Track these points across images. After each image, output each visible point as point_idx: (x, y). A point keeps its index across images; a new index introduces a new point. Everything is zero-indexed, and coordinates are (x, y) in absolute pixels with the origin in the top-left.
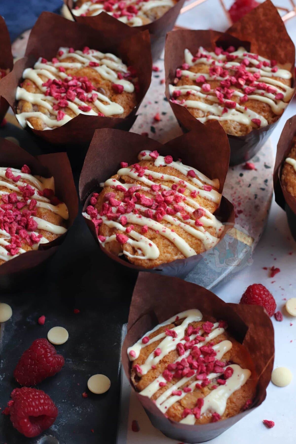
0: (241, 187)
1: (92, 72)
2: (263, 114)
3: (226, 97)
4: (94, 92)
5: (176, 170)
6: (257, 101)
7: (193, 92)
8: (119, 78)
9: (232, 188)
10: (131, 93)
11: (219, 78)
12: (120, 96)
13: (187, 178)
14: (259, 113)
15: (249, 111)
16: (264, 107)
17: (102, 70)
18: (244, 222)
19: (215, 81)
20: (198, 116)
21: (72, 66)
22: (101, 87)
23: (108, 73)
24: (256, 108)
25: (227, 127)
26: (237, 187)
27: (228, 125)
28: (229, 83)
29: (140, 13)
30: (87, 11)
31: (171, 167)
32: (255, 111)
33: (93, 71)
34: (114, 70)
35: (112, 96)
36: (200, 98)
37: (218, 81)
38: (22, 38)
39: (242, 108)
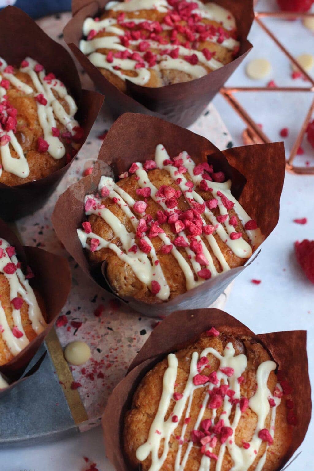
0: (130, 346)
1: (32, 108)
2: (171, 282)
3: (149, 232)
4: (11, 134)
5: (8, 286)
6: (176, 261)
7: (122, 202)
8: (55, 133)
9: (120, 341)
10: (55, 160)
11: (163, 204)
12: (38, 156)
13: (9, 304)
14: (168, 278)
15: (159, 268)
16: (177, 275)
17: (44, 112)
18: (95, 391)
19: (157, 204)
20: (103, 235)
21: (20, 87)
22: (24, 133)
23: (48, 120)
24: (168, 270)
25: (118, 271)
26: (126, 343)
27: (122, 269)
28: (165, 217)
29: (156, 67)
30: (102, 30)
31: (7, 279)
32: (165, 273)
33: (34, 107)
34: (57, 119)
35: (31, 150)
36: (124, 214)
37: (160, 207)
38: (58, 17)
39: (155, 258)
